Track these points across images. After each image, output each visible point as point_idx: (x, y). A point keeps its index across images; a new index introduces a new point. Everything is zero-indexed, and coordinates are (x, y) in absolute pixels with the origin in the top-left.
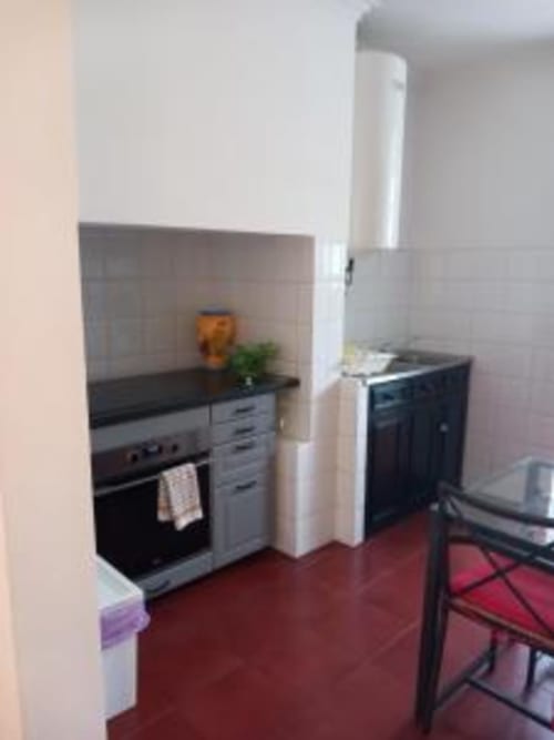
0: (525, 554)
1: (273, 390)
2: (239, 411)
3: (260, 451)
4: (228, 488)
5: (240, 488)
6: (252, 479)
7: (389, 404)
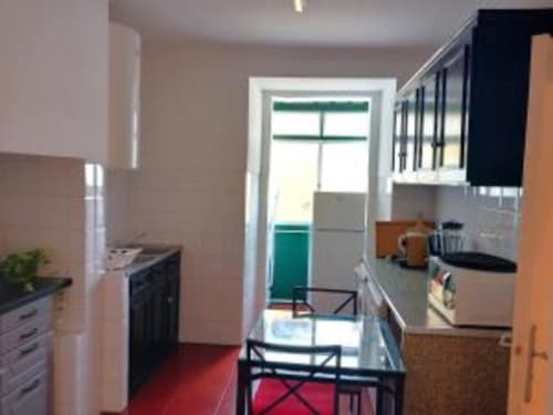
0: (306, 374)
1: (51, 292)
2: (23, 317)
3: (42, 350)
4: (13, 393)
5: (25, 391)
6: (35, 378)
7: (142, 288)
